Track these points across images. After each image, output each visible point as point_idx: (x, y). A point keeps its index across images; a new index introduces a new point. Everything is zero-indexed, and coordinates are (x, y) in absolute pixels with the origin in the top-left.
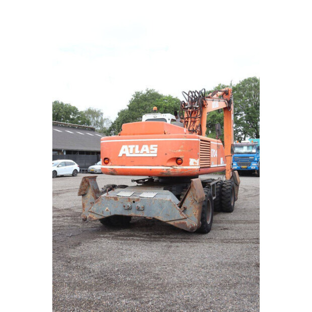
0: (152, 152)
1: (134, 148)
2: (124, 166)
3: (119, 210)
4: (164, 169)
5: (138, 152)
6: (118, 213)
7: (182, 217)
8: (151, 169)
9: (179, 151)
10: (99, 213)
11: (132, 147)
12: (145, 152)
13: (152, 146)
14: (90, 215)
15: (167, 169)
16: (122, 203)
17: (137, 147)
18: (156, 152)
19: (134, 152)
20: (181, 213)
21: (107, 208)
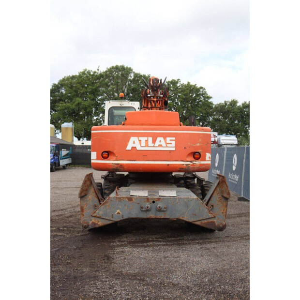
0: (168, 145)
1: (147, 141)
2: (135, 161)
3: (134, 213)
4: (183, 165)
5: (153, 145)
6: (134, 216)
7: (210, 216)
8: (168, 165)
9: (198, 144)
10: (107, 218)
11: (143, 139)
12: (160, 146)
13: (168, 139)
14: (93, 221)
15: (187, 165)
16: (138, 204)
17: (150, 139)
18: (174, 146)
19: (147, 145)
20: (210, 212)
21: (118, 211)
